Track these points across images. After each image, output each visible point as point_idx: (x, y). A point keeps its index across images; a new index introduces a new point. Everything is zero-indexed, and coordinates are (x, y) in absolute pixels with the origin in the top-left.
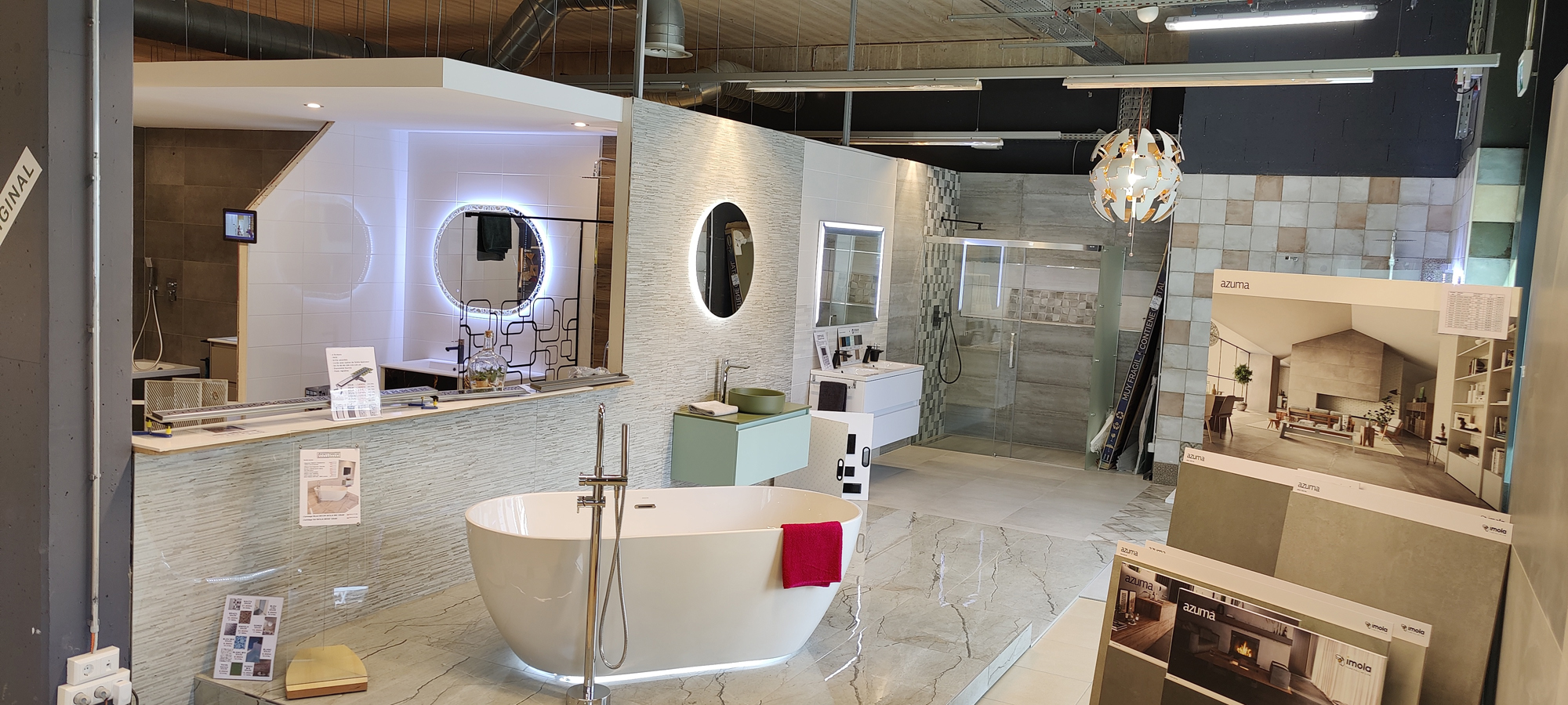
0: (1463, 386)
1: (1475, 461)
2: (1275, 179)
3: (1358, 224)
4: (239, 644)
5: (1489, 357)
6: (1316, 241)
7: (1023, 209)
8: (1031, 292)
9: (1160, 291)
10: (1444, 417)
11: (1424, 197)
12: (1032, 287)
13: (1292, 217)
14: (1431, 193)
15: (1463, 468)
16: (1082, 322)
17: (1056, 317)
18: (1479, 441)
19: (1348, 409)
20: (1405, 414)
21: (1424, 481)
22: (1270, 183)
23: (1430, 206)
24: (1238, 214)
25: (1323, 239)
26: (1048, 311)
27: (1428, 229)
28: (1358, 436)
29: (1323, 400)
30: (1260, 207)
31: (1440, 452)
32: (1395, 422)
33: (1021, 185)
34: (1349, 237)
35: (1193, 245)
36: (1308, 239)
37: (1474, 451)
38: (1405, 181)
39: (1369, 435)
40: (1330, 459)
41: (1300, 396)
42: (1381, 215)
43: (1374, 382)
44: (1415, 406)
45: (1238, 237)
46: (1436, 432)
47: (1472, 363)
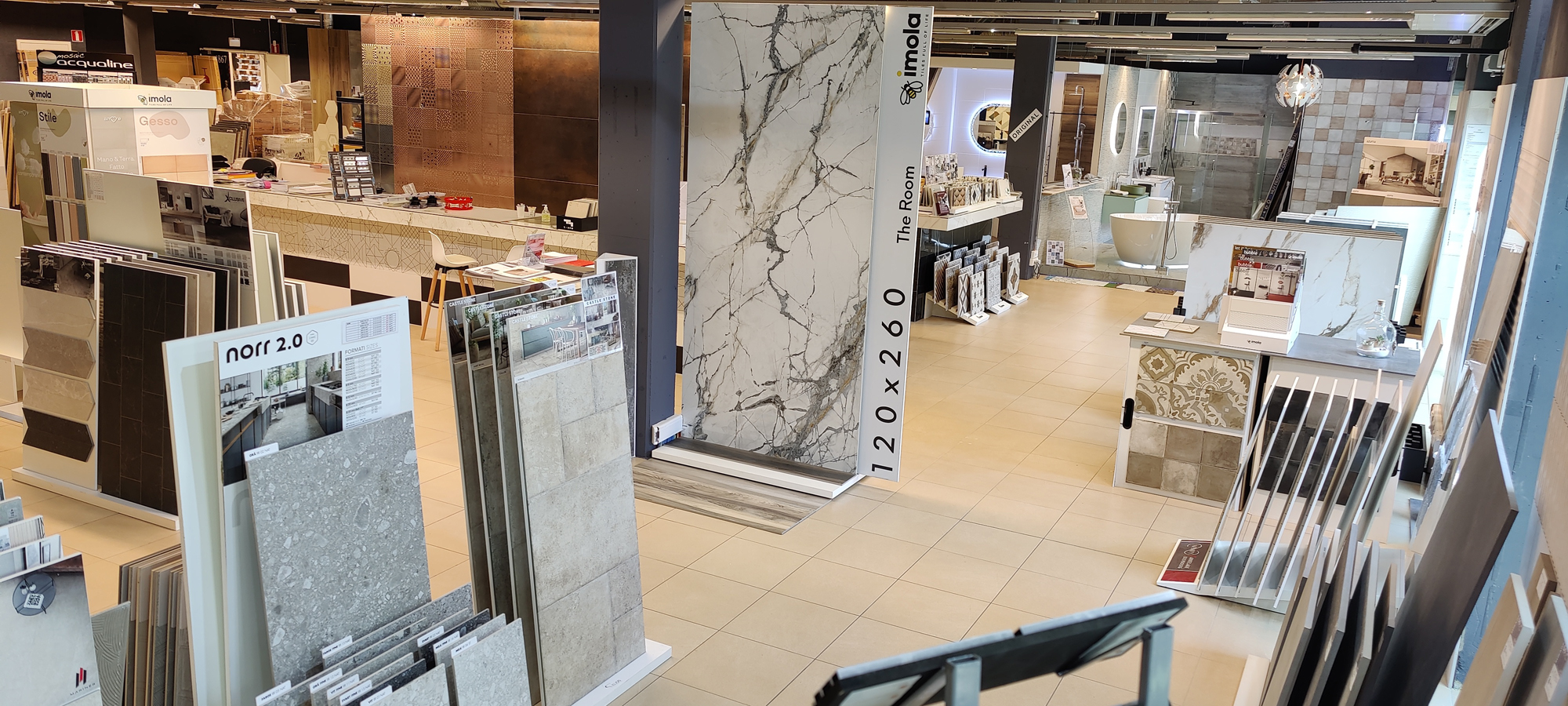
0: (1432, 167)
1: (1434, 186)
2: (1361, 81)
3: (1401, 104)
4: (1053, 254)
5: (1439, 160)
6: (1379, 112)
7: (1215, 93)
8: (1215, 138)
9: (1296, 137)
10: (1427, 175)
11: (1434, 91)
12: (1215, 136)
13: (1368, 100)
14: (1437, 89)
15: (1430, 188)
16: (1244, 154)
17: (1229, 152)
18: (1435, 181)
19: (1402, 175)
20: (1417, 175)
21: (1420, 192)
22: (1358, 83)
23: (1436, 95)
24: (1341, 98)
25: (1383, 111)
26: (1224, 149)
27: (1434, 107)
28: (1404, 182)
29: (1395, 173)
30: (1352, 95)
31: (1425, 184)
32: (1414, 178)
33: (1214, 79)
34: (1396, 110)
35: (1316, 115)
36: (1376, 111)
37: (1433, 183)
38: (1424, 82)
39: (1407, 181)
40: (1396, 189)
41: (1388, 172)
42: (1413, 98)
43: (1410, 167)
44: (1420, 173)
45: (1340, 110)
46: (1424, 179)
47: (1435, 161)
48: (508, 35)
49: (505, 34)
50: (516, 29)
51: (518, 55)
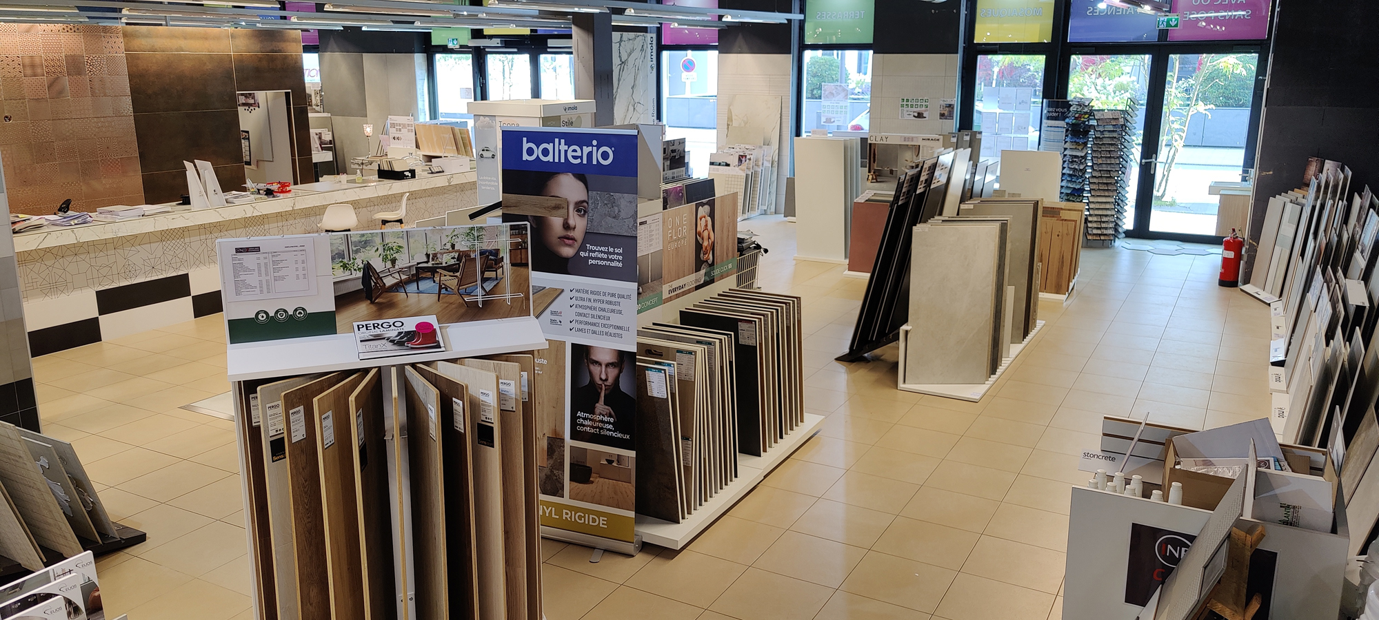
48: (117, 40)
49: (114, 40)
50: (125, 35)
51: (132, 60)
